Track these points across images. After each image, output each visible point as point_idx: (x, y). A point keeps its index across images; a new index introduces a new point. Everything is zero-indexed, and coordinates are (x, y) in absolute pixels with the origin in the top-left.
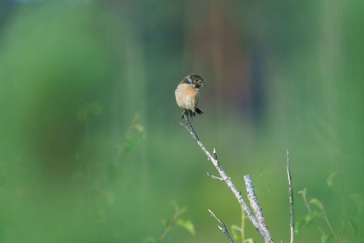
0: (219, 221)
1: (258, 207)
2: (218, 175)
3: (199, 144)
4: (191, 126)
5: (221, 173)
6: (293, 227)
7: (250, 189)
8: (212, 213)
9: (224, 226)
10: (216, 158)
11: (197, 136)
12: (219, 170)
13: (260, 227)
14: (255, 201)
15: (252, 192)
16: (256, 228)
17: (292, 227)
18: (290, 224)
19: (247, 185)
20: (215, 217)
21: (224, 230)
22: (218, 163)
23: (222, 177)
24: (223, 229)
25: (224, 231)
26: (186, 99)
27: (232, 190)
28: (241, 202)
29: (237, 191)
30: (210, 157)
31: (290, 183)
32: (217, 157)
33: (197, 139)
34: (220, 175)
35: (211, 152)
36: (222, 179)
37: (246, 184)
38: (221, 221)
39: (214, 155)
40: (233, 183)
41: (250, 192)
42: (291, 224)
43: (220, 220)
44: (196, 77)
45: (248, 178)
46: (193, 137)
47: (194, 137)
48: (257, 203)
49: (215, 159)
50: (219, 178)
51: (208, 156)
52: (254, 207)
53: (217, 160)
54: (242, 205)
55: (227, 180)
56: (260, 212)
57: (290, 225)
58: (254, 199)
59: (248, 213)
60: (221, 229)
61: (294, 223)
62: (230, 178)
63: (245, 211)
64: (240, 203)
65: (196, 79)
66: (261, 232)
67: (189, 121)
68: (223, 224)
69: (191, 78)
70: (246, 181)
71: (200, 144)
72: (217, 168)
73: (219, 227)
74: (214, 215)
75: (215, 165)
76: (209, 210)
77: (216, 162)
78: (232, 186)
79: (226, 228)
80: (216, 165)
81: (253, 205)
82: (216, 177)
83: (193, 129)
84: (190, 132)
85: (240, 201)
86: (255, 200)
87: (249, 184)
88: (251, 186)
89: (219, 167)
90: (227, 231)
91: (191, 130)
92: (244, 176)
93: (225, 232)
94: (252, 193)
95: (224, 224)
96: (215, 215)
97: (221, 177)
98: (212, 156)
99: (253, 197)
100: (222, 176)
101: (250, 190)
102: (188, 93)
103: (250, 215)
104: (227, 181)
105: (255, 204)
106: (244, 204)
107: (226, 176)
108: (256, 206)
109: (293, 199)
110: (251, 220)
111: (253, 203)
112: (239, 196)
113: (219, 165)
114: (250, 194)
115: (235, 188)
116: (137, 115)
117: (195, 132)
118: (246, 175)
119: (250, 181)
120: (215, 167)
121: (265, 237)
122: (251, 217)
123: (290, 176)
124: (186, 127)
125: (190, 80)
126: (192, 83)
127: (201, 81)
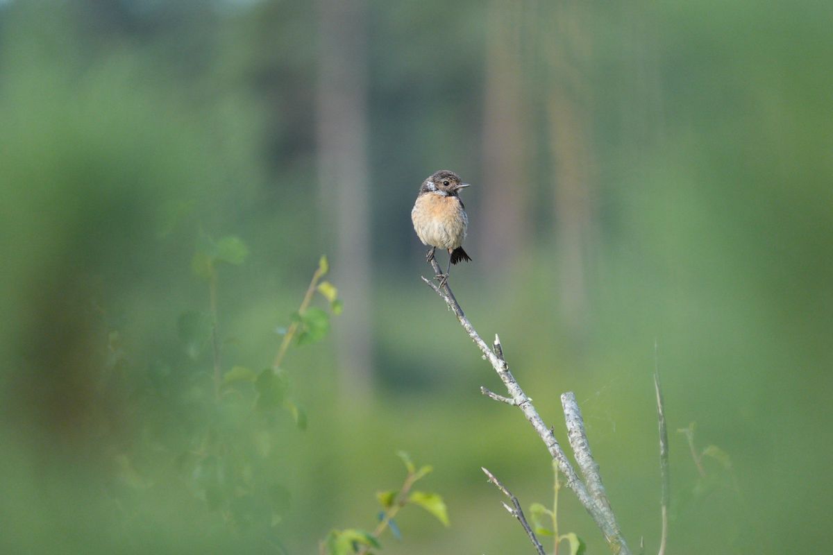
0: (507, 493)
1: (590, 462)
2: (504, 391)
3: (463, 324)
5: (512, 387)
7: (574, 423)
8: (490, 475)
9: (516, 504)
10: (500, 355)
11: (458, 307)
12: (507, 381)
13: (595, 506)
14: (585, 450)
15: (577, 429)
16: (587, 509)
17: (665, 507)
19: (568, 415)
20: (497, 484)
21: (517, 513)
22: (505, 365)
23: (513, 398)
24: (515, 511)
25: (516, 516)
27: (536, 426)
28: (554, 451)
29: (545, 429)
30: (488, 353)
31: (660, 411)
32: (501, 354)
33: (459, 314)
34: (509, 391)
35: (490, 343)
36: (513, 401)
37: (566, 411)
38: (510, 494)
39: (497, 349)
41: (573, 431)
42: (662, 499)
44: (443, 177)
45: (571, 400)
46: (451, 308)
47: (453, 309)
48: (589, 455)
49: (498, 358)
50: (507, 400)
51: (483, 351)
53: (502, 359)
54: (556, 458)
55: (524, 404)
56: (596, 474)
58: (583, 444)
59: (570, 477)
60: (510, 510)
61: (669, 499)
62: (530, 399)
63: (563, 471)
64: (553, 454)
65: (443, 180)
66: (597, 517)
68: (515, 501)
69: (434, 181)
70: (567, 406)
71: (466, 325)
72: (502, 378)
73: (505, 506)
74: (495, 481)
75: (498, 371)
76: (484, 470)
77: (501, 363)
78: (535, 417)
79: (520, 510)
80: (501, 370)
81: (581, 458)
82: (500, 397)
83: (449, 290)
84: (444, 298)
85: (551, 450)
86: (584, 447)
87: (571, 413)
88: (577, 417)
89: (507, 375)
90: (523, 516)
91: (447, 292)
92: (562, 396)
93: (518, 518)
94: (579, 431)
95: (517, 500)
96: (498, 481)
97: (510, 396)
98: (492, 351)
99: (580, 442)
100: (513, 394)
101: (575, 425)
102: (434, 212)
103: (574, 481)
104: (524, 406)
105: (584, 456)
106: (560, 456)
107: (521, 394)
108: (586, 461)
109: (666, 447)
110: (577, 492)
111: (580, 454)
112: (549, 438)
113: (507, 371)
114: (573, 435)
115: (541, 422)
116: (323, 264)
117: (454, 298)
118: (565, 392)
119: (574, 405)
120: (498, 374)
121: (606, 529)
122: (576, 484)
123: (660, 397)
124: (434, 286)
125: (431, 185)
126: (437, 189)
127: (455, 183)
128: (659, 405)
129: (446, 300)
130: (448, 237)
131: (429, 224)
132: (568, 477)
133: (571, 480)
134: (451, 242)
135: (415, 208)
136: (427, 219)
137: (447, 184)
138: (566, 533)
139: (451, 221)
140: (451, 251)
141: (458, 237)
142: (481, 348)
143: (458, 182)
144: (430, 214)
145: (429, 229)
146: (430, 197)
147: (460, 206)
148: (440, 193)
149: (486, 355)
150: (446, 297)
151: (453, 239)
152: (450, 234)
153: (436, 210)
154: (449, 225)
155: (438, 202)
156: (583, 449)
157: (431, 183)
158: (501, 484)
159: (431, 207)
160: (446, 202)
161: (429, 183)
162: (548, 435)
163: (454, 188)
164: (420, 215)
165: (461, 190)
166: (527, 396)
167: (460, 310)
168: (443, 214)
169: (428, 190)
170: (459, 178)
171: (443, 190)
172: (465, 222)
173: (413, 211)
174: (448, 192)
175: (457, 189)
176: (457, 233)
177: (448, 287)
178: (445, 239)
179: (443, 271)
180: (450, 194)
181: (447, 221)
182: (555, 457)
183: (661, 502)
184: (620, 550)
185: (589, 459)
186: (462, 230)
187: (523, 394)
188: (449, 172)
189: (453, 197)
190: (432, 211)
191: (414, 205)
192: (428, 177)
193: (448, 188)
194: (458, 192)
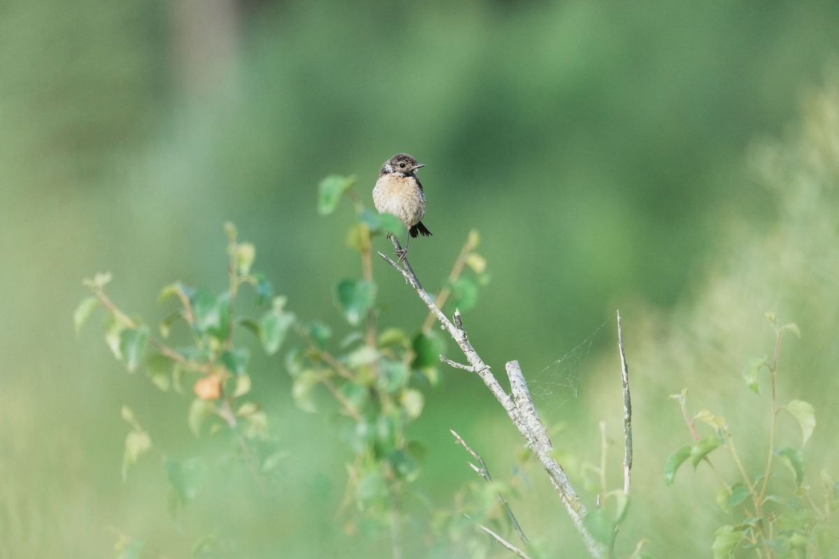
0: (473, 453)
1: (539, 426)
2: (464, 361)
3: (421, 296)
4: (405, 259)
5: (471, 355)
6: (630, 469)
7: (521, 390)
8: (459, 437)
9: (482, 464)
10: (460, 326)
11: (417, 280)
12: (466, 350)
13: (554, 467)
14: (534, 414)
15: (525, 395)
16: (547, 470)
17: (628, 468)
19: (514, 382)
20: (465, 445)
21: (483, 472)
22: (464, 336)
23: (472, 365)
24: (481, 471)
25: (483, 475)
26: (393, 204)
27: (495, 392)
28: (514, 415)
29: (505, 394)
30: (447, 323)
32: (461, 324)
33: (418, 287)
34: (469, 359)
35: (449, 314)
36: (473, 368)
37: (512, 379)
38: (477, 454)
39: (457, 320)
40: (495, 377)
41: (521, 397)
42: (625, 461)
43: (475, 452)
44: (399, 160)
45: (516, 368)
46: (409, 281)
47: (412, 282)
48: (537, 419)
49: (458, 329)
50: (466, 367)
51: (443, 322)
52: (531, 427)
53: (462, 329)
54: (516, 422)
56: (545, 437)
58: (531, 409)
59: (530, 440)
60: (477, 469)
61: (631, 461)
62: (488, 367)
63: (523, 434)
64: (512, 418)
65: (399, 163)
66: (557, 477)
68: (481, 460)
70: (512, 373)
71: (425, 297)
72: (461, 347)
73: (472, 465)
74: (463, 442)
75: (457, 340)
76: (452, 431)
77: (461, 333)
78: (494, 384)
79: (486, 468)
80: (461, 340)
81: (529, 422)
82: (459, 364)
83: (409, 265)
84: (401, 272)
85: (511, 414)
86: (532, 412)
87: (517, 380)
88: (523, 384)
89: (467, 344)
90: (489, 475)
91: (406, 267)
92: (507, 364)
93: (485, 477)
94: (526, 397)
95: (483, 460)
96: (465, 442)
97: (469, 364)
98: (451, 322)
99: (529, 407)
100: (473, 363)
102: (392, 191)
103: (534, 442)
104: (483, 373)
105: (533, 420)
106: (520, 419)
107: (480, 362)
108: (535, 426)
109: (630, 412)
110: (537, 453)
111: (529, 419)
112: (508, 403)
113: (466, 340)
114: (521, 401)
115: (500, 387)
116: (474, 238)
117: (413, 273)
118: (510, 360)
119: (519, 373)
120: (457, 343)
121: (566, 487)
122: (536, 446)
123: (626, 365)
124: (392, 261)
125: (389, 168)
126: (395, 172)
127: (410, 165)
128: (624, 373)
129: (404, 273)
130: (406, 215)
131: (388, 203)
132: (527, 439)
133: (531, 442)
134: (410, 219)
135: (375, 189)
136: (387, 199)
137: (403, 166)
138: (614, 490)
139: (408, 199)
140: (409, 228)
141: (415, 214)
142: (440, 319)
143: (413, 163)
144: (390, 193)
146: (389, 179)
147: (417, 186)
148: (397, 174)
149: (444, 324)
150: (404, 271)
151: (411, 217)
152: (408, 212)
153: (395, 190)
154: (406, 204)
155: (396, 182)
156: (532, 414)
157: (389, 166)
158: (468, 446)
159: (390, 187)
160: (404, 182)
161: (387, 165)
162: (508, 401)
163: (410, 170)
164: (379, 194)
165: (417, 170)
166: (486, 364)
167: (419, 284)
168: (401, 193)
169: (386, 173)
170: (415, 159)
171: (401, 172)
172: (422, 201)
173: (374, 191)
174: (404, 173)
175: (413, 170)
176: (415, 210)
180: (407, 174)
181: (405, 199)
182: (514, 421)
183: (624, 463)
184: (581, 507)
185: (537, 422)
186: (419, 208)
187: (482, 362)
189: (410, 178)
193: (405, 169)
194: (414, 172)
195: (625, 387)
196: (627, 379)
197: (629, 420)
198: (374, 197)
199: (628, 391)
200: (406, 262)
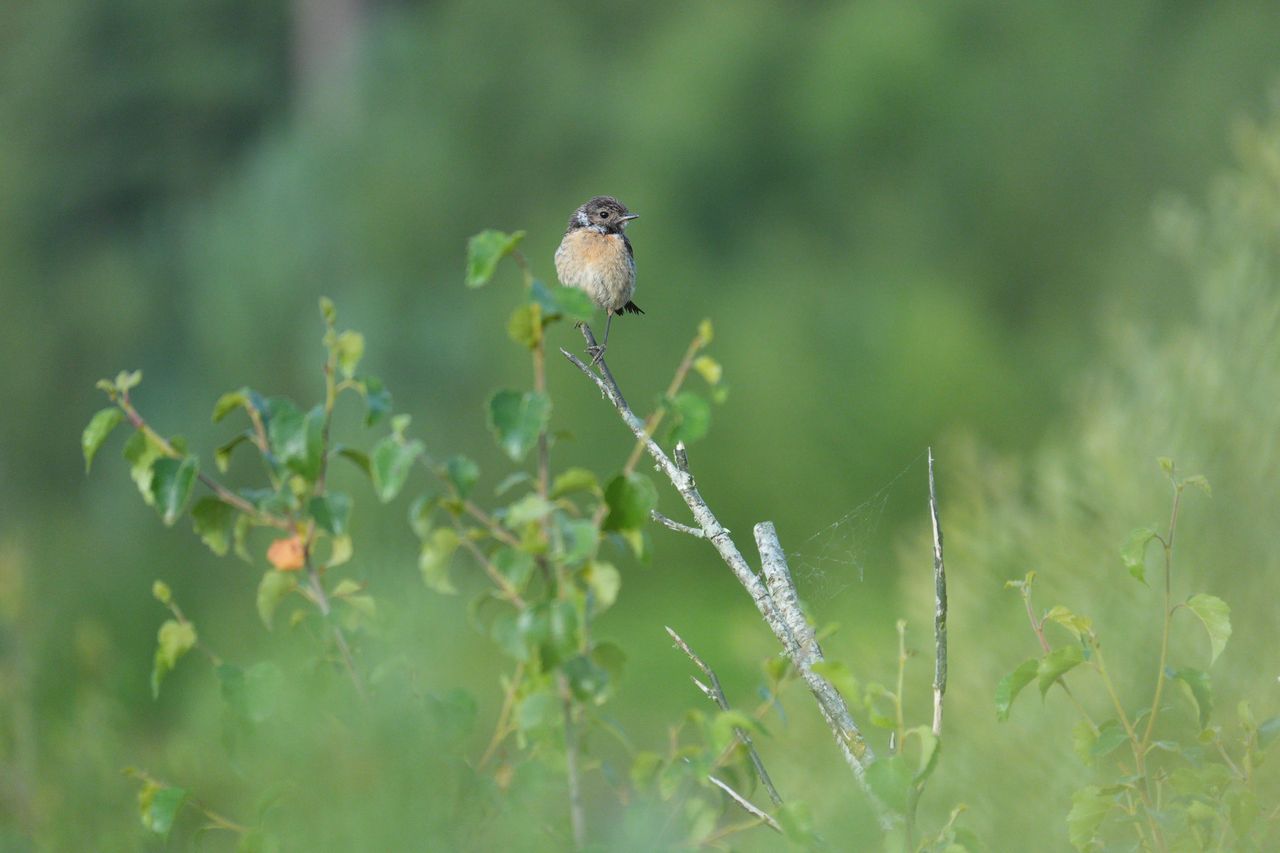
0: (700, 663)
1: (803, 624)
2: (689, 519)
3: (625, 417)
5: (701, 512)
6: (942, 693)
7: (777, 566)
8: (678, 638)
9: (713, 679)
10: (684, 465)
11: (619, 393)
12: (693, 503)
13: (825, 688)
14: (795, 605)
15: (782, 575)
17: (939, 691)
18: (933, 682)
19: (766, 555)
20: (687, 650)
21: (715, 694)
22: (691, 481)
23: (701, 528)
24: (712, 691)
25: (714, 698)
26: (586, 275)
27: (737, 569)
28: (765, 606)
29: (751, 573)
30: (664, 462)
31: (938, 554)
32: (686, 463)
33: (620, 404)
34: (697, 517)
35: (669, 452)
36: (702, 531)
37: (763, 550)
38: (706, 665)
39: (680, 457)
40: (737, 546)
41: (777, 578)
42: (936, 680)
43: (703, 663)
44: (600, 206)
45: (769, 534)
46: (606, 395)
47: (611, 396)
48: (800, 613)
49: (681, 469)
50: (692, 530)
51: (658, 458)
52: (791, 626)
53: (687, 471)
54: (768, 617)
55: (719, 537)
56: (812, 640)
57: (934, 685)
58: (791, 598)
59: (789, 644)
60: (705, 688)
61: (945, 680)
62: (727, 531)
63: (778, 634)
64: (762, 610)
65: (600, 211)
66: (829, 703)
67: (595, 344)
68: (712, 676)
69: (587, 212)
70: (764, 541)
71: (630, 420)
72: (685, 498)
73: (698, 682)
74: (684, 646)
75: (679, 488)
76: (668, 629)
77: (686, 477)
78: (735, 556)
79: (720, 687)
80: (685, 487)
81: (789, 616)
82: (681, 526)
83: (607, 369)
84: (595, 381)
85: (760, 604)
86: (793, 602)
87: (771, 552)
88: (780, 558)
89: (694, 494)
90: (725, 698)
91: (603, 372)
92: (756, 527)
93: (717, 701)
94: (784, 578)
95: (715, 676)
96: (688, 647)
97: (698, 526)
98: (671, 459)
99: (787, 594)
100: (702, 522)
101: (778, 569)
102: (587, 255)
103: (794, 650)
104: (719, 540)
105: (795, 614)
106: (774, 613)
107: (714, 522)
108: (797, 623)
109: (944, 606)
110: (799, 666)
111: (788, 612)
112: (757, 587)
113: (693, 488)
114: (777, 584)
115: (744, 563)
116: (705, 330)
117: (613, 382)
118: (761, 521)
119: (774, 540)
120: (679, 492)
121: (843, 719)
122: (798, 655)
123: (939, 533)
124: (581, 364)
125: (583, 217)
126: (592, 224)
127: (617, 214)
128: (937, 546)
129: (600, 383)
130: (607, 292)
131: (579, 273)
132: (785, 644)
133: (790, 648)
134: (612, 300)
135: (560, 250)
136: (577, 267)
138: (916, 725)
139: (612, 269)
140: (610, 313)
141: (621, 293)
142: (653, 453)
143: (621, 212)
144: (582, 258)
145: (580, 280)
146: (583, 235)
147: (625, 248)
148: (595, 229)
149: (660, 463)
150: (599, 379)
151: (614, 296)
152: (610, 288)
153: (591, 253)
154: (608, 277)
155: (594, 242)
156: (792, 605)
157: (583, 215)
158: (692, 652)
159: (584, 249)
160: (606, 242)
161: (580, 214)
162: (756, 583)
163: (616, 222)
164: (567, 260)
166: (723, 526)
167: (622, 399)
168: (601, 260)
169: (579, 225)
171: (601, 225)
172: (632, 272)
173: (557, 254)
174: (607, 227)
175: (620, 223)
176: (621, 286)
177: (605, 366)
178: (603, 296)
179: (597, 342)
180: (611, 230)
181: (606, 270)
182: (765, 614)
184: (865, 751)
185: (800, 618)
186: (627, 283)
187: (717, 522)
188: (608, 198)
189: (616, 236)
190: (585, 255)
191: (559, 245)
192: (579, 206)
193: (607, 221)
194: (622, 226)
195: (938, 567)
196: (941, 555)
197: (942, 619)
198: (557, 262)
199: (943, 574)
200: (604, 363)
